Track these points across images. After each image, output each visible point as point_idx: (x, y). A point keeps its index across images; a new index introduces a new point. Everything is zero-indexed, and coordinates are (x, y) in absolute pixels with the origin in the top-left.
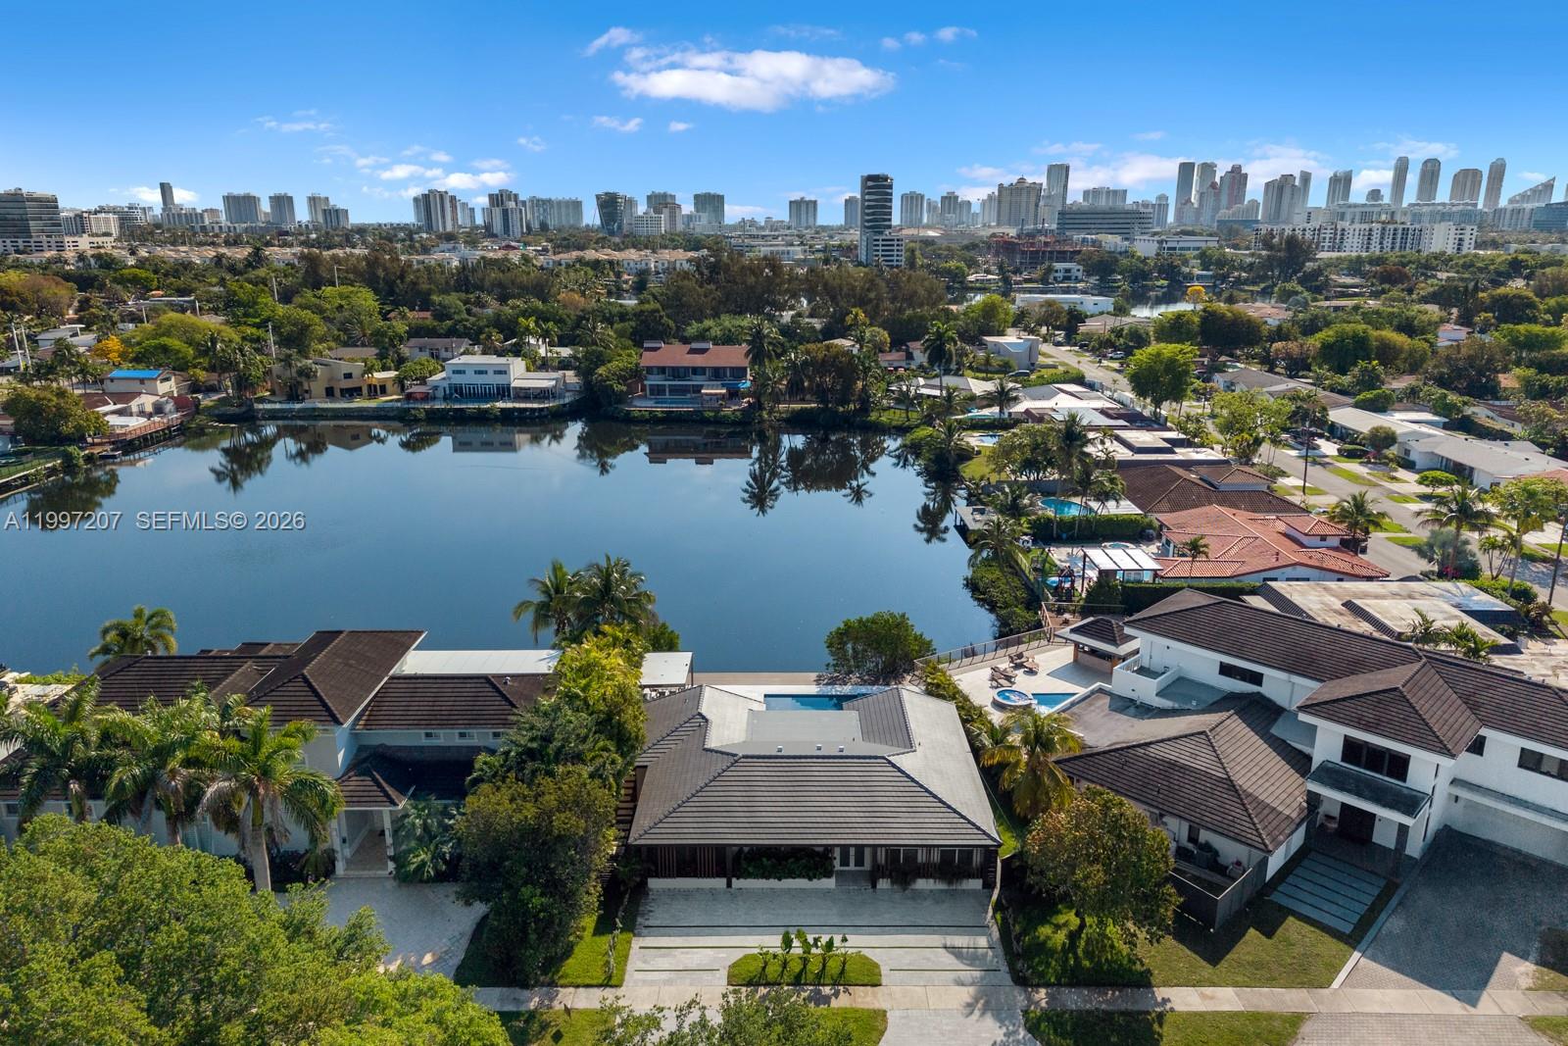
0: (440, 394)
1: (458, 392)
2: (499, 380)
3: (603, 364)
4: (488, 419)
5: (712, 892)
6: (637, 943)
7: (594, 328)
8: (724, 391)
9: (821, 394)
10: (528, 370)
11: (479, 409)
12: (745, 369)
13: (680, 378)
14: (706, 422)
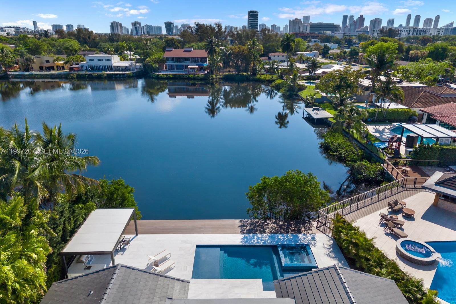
0: (84, 68)
1: (92, 68)
2: (108, 63)
3: (149, 57)
7: (147, 43)
8: (197, 67)
9: (237, 68)
10: (121, 60)
11: (98, 74)
12: (206, 58)
13: (180, 62)
14: (189, 79)
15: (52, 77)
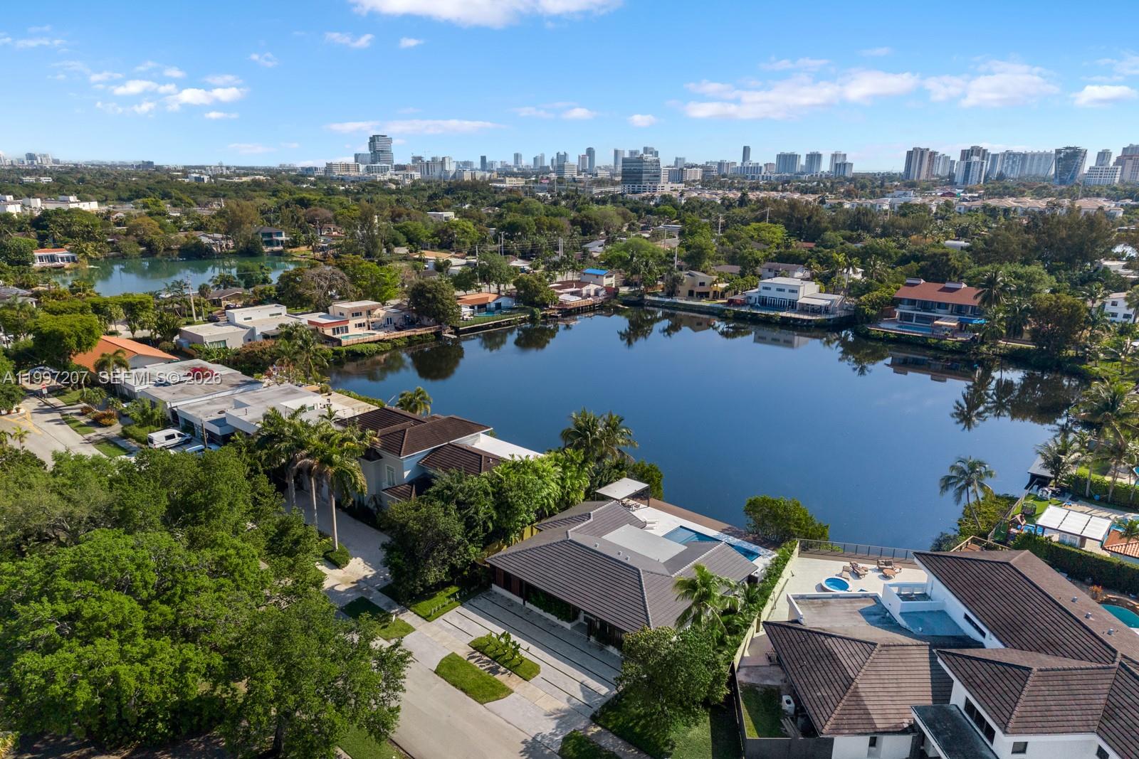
0: (751, 302)
1: (764, 303)
2: (792, 296)
4: (771, 323)
5: (511, 603)
6: (459, 609)
7: (875, 265)
8: (957, 324)
10: (819, 293)
11: (768, 315)
15: (700, 310)
